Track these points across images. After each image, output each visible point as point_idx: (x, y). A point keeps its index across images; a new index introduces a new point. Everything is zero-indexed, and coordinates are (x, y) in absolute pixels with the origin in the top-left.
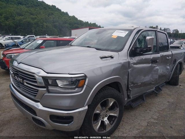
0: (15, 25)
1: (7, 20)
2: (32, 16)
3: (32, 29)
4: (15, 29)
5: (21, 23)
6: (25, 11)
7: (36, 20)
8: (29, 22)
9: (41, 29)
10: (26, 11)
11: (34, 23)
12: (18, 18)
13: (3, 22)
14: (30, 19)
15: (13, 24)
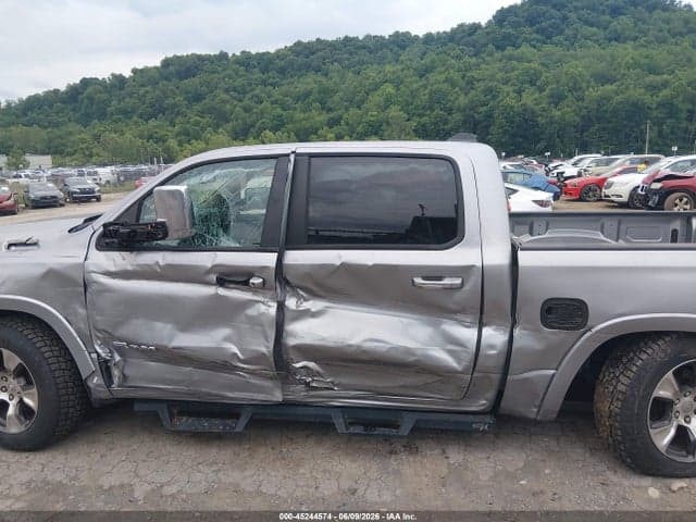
0: (583, 117)
1: (556, 104)
2: (652, 78)
3: (643, 127)
4: (583, 131)
5: (606, 111)
6: (627, 63)
7: (666, 92)
8: (635, 105)
9: (684, 124)
10: (631, 61)
11: (654, 106)
12: (594, 93)
13: (545, 114)
14: (643, 90)
15: (577, 114)
